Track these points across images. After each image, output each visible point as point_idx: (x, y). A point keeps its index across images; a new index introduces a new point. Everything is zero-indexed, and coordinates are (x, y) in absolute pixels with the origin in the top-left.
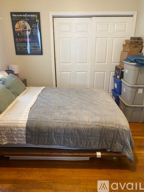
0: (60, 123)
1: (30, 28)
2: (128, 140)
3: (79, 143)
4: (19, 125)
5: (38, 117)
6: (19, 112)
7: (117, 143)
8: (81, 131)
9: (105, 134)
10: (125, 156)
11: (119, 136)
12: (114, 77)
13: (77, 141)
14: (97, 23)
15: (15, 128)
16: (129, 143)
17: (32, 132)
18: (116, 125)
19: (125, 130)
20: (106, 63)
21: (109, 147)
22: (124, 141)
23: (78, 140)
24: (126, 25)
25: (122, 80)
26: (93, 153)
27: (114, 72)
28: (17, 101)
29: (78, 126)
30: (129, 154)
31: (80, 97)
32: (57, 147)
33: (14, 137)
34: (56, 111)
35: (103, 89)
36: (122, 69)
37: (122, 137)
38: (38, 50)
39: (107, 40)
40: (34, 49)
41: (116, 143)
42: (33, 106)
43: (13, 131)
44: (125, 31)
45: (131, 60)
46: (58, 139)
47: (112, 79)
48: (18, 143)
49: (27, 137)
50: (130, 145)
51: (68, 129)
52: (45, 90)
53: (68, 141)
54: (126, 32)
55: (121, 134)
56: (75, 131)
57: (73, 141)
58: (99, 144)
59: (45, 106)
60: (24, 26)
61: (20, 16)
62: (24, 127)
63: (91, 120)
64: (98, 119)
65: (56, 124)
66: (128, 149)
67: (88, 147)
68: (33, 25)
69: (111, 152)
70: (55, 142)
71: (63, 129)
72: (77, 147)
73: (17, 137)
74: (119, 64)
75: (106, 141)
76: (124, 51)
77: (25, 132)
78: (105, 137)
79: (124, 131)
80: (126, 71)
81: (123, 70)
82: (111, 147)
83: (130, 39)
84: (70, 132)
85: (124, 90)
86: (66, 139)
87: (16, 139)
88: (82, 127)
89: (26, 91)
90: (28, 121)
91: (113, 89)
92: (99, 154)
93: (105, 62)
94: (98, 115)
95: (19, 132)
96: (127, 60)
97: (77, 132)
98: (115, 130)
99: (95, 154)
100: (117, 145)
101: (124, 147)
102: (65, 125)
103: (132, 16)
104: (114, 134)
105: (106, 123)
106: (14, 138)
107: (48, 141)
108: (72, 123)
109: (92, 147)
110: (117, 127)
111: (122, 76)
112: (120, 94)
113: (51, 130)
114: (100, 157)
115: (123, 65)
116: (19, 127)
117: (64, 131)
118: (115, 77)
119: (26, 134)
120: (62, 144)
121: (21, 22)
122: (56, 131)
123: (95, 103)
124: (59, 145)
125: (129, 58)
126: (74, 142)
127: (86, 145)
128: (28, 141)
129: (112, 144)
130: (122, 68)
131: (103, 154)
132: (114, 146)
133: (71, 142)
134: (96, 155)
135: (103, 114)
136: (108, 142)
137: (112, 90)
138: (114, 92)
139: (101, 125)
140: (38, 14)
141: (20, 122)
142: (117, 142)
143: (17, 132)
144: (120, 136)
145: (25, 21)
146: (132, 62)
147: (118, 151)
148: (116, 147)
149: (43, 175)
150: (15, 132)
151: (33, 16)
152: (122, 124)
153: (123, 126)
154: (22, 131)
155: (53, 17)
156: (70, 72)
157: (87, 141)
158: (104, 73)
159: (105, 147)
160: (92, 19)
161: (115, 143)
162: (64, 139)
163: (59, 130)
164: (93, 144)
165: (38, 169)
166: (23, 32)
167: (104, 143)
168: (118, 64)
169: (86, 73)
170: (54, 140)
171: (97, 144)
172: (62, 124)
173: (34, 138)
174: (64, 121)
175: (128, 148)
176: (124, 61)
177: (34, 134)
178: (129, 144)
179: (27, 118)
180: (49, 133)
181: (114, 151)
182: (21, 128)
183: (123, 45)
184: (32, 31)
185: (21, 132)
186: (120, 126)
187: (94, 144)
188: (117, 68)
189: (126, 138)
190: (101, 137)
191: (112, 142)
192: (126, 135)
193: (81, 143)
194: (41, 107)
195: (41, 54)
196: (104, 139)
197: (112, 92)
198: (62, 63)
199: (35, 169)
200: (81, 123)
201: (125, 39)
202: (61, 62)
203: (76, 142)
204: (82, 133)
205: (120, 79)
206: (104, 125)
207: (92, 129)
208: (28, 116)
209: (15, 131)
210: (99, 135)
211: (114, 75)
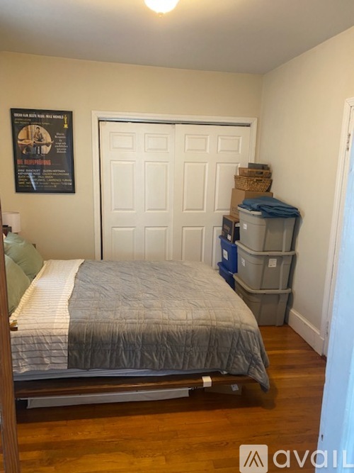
0: (133, 323)
1: (49, 140)
2: (256, 348)
3: (170, 361)
4: (55, 332)
5: (90, 315)
6: (48, 308)
7: (239, 357)
8: (174, 337)
9: (216, 340)
10: (254, 381)
11: (241, 343)
12: (221, 237)
13: (167, 358)
14: (185, 135)
15: (46, 338)
16: (259, 354)
17: (81, 343)
18: (235, 322)
19: (251, 331)
20: (205, 211)
21: (225, 367)
22: (250, 352)
23: (169, 354)
24: (239, 140)
25: (236, 243)
26: (196, 380)
27: (221, 228)
28: (35, 289)
29: (167, 328)
30: (260, 375)
31: (162, 276)
32: (126, 373)
33: (44, 356)
34: (120, 304)
35: (201, 261)
36: (236, 223)
37: (247, 345)
38: (66, 184)
39: (205, 166)
40: (57, 182)
41: (237, 357)
42: (71, 296)
43: (42, 343)
44: (238, 151)
45: (252, 206)
46: (132, 354)
47: (217, 242)
48: (51, 368)
49: (70, 354)
50: (260, 359)
51: (151, 334)
52: (85, 265)
53: (149, 357)
54: (240, 152)
55: (244, 339)
56: (162, 337)
57: (158, 357)
58: (207, 360)
59: (98, 295)
60: (38, 135)
61: (30, 116)
62: (66, 335)
63: (190, 316)
64: (202, 314)
65: (127, 327)
66: (258, 367)
67: (186, 368)
68: (58, 134)
69: (229, 375)
70: (126, 361)
71: (139, 334)
72: (166, 370)
73: (50, 357)
74: (229, 212)
75: (219, 354)
76: (237, 188)
77: (67, 344)
78: (217, 345)
79: (249, 333)
80: (244, 227)
81: (237, 225)
82: (228, 365)
83: (247, 167)
84: (153, 339)
85: (242, 262)
86: (146, 354)
87: (47, 360)
88: (175, 329)
89: (46, 268)
90: (72, 324)
91: (221, 261)
92: (207, 380)
93: (203, 209)
94: (201, 307)
95: (54, 345)
96: (245, 206)
97: (166, 339)
98: (234, 332)
99: (199, 381)
100: (239, 360)
101: (251, 363)
102: (144, 327)
103: (249, 125)
104: (233, 338)
105: (217, 319)
106: (43, 358)
107: (111, 362)
108: (156, 323)
109: (194, 367)
110: (238, 325)
111: (237, 236)
112: (236, 271)
113: (117, 338)
114: (210, 385)
115: (238, 215)
116: (54, 336)
117: (143, 338)
118: (223, 237)
119: (69, 349)
120: (138, 365)
121: (33, 128)
122: (127, 339)
123: (192, 286)
124: (133, 367)
125: (248, 202)
126: (161, 358)
127: (184, 364)
128: (72, 363)
129: (229, 359)
130: (236, 220)
131: (214, 380)
132: (234, 363)
133: (156, 360)
134: (203, 383)
135: (210, 305)
136: (222, 355)
137: (219, 264)
138: (222, 268)
139: (209, 323)
140: (70, 114)
141: (55, 326)
142: (237, 354)
143: (51, 346)
144: (243, 343)
145: (41, 126)
146: (253, 210)
147: (241, 372)
148: (237, 364)
149: (104, 430)
150: (46, 345)
151: (59, 117)
152: (245, 321)
153: (247, 324)
154: (62, 343)
155: (99, 121)
156: (132, 229)
157: (185, 357)
158: (202, 230)
159: (217, 365)
160: (174, 128)
161: (235, 357)
162: (143, 355)
163: (132, 337)
164: (195, 360)
165: (91, 420)
166: (34, 146)
167: (216, 359)
168: (227, 213)
169: (166, 231)
170: (123, 359)
171: (204, 360)
172: (138, 326)
173: (83, 355)
174: (142, 321)
175: (259, 365)
176: (239, 208)
177: (84, 348)
178: (260, 356)
179: (69, 317)
180: (113, 344)
181: (234, 372)
182: (59, 337)
183: (236, 177)
184: (53, 145)
185: (60, 344)
186: (242, 323)
187: (197, 362)
188: (226, 221)
189: (254, 345)
190: (209, 347)
191: (230, 356)
192: (253, 340)
193: (174, 360)
194: (89, 297)
195: (72, 190)
196: (216, 351)
197: (218, 268)
198: (116, 209)
199: (83, 421)
200: (172, 321)
201: (239, 166)
202: (113, 208)
203: (164, 359)
204: (177, 340)
205: (234, 242)
206: (214, 323)
207: (193, 331)
208: (68, 314)
209: (47, 343)
210: (207, 343)
211: (221, 234)
